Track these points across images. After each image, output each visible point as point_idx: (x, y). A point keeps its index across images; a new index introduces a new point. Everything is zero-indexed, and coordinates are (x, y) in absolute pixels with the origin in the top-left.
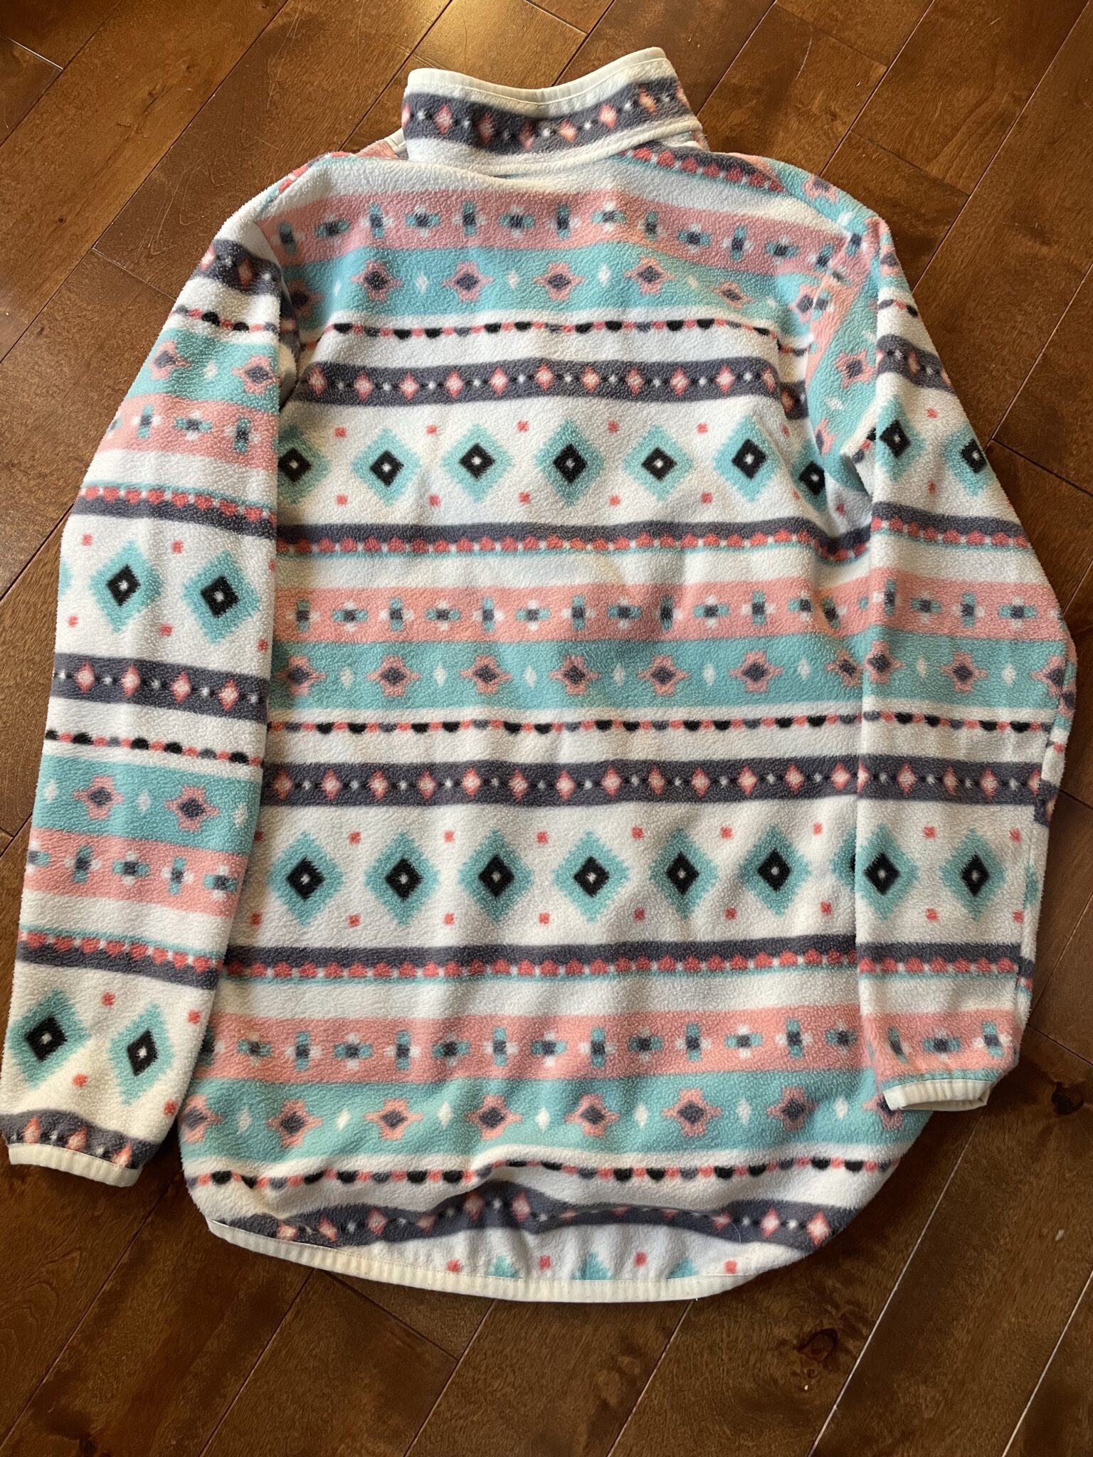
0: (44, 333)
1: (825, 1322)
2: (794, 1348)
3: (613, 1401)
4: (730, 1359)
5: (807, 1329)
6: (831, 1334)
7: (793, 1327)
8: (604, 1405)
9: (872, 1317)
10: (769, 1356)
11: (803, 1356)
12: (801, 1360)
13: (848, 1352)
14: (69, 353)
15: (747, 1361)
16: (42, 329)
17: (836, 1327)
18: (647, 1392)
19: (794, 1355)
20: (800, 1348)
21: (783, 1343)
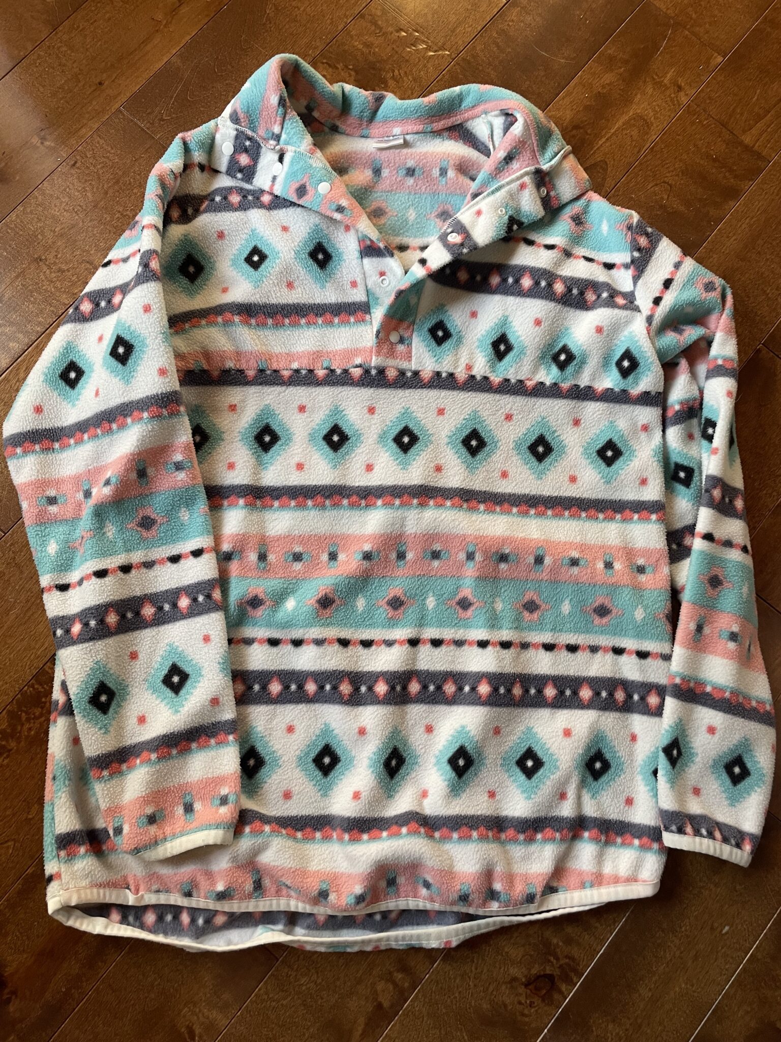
0: (77, 165)
1: (548, 968)
2: (522, 984)
3: (386, 1004)
4: (475, 986)
5: (534, 971)
6: (551, 978)
7: (524, 970)
8: (380, 1006)
9: (582, 970)
10: (504, 987)
11: (529, 991)
12: (526, 994)
13: (561, 992)
14: (93, 183)
15: (487, 989)
16: (76, 162)
17: (555, 973)
18: (411, 1001)
19: (522, 990)
20: (526, 985)
21: (514, 979)
